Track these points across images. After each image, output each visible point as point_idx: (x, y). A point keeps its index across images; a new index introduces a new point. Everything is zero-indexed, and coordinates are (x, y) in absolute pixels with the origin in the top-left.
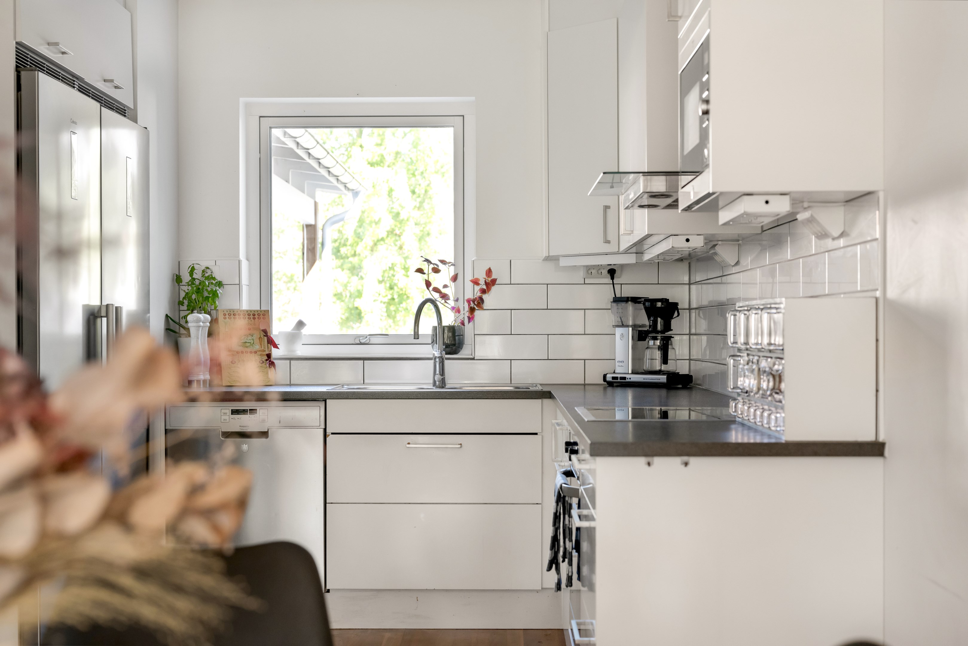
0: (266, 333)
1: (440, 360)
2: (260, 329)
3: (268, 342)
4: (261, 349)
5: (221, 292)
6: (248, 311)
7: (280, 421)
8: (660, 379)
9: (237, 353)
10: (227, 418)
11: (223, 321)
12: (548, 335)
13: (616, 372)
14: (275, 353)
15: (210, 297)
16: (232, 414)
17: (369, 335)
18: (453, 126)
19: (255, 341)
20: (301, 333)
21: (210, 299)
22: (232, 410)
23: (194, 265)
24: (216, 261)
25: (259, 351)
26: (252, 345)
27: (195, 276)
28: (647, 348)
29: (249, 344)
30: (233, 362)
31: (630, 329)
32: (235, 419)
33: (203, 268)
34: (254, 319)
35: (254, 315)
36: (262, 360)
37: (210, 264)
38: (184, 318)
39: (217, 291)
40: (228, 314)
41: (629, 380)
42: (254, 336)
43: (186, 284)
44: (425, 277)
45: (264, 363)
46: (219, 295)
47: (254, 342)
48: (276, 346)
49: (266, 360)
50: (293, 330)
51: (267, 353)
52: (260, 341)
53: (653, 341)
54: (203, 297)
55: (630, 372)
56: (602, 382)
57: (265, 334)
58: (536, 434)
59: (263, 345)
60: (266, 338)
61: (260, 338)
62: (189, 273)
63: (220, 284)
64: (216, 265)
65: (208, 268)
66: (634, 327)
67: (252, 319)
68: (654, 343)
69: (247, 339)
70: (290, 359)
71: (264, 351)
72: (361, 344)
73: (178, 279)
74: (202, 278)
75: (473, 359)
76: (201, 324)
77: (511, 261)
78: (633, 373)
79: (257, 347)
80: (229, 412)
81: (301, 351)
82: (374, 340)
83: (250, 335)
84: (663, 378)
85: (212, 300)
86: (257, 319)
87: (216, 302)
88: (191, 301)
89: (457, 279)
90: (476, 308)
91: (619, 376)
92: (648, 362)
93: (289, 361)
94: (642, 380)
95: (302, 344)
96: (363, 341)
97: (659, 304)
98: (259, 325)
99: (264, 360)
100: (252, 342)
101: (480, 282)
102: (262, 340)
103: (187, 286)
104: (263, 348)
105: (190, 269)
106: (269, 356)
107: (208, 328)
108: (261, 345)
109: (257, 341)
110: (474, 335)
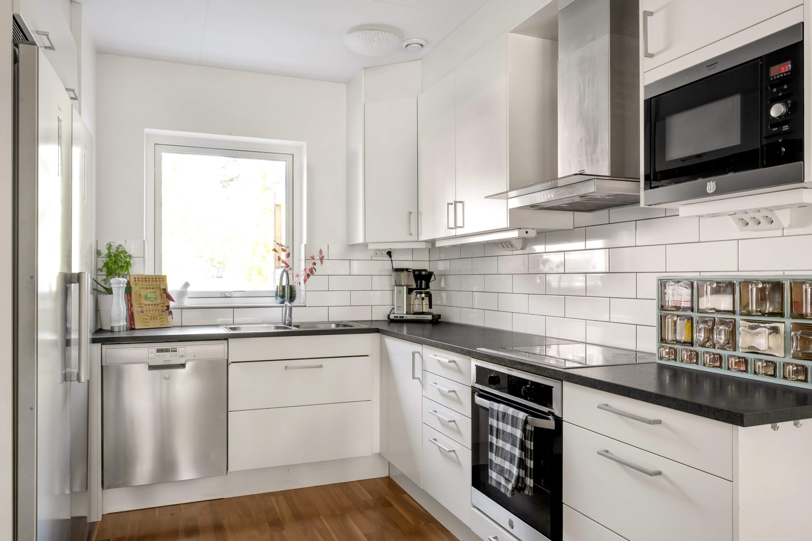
0: (165, 290)
1: (289, 308)
2: (160, 288)
3: (167, 298)
4: (162, 302)
5: (133, 262)
6: (152, 276)
7: (195, 355)
8: (427, 318)
9: (145, 305)
10: (153, 355)
11: (134, 283)
12: (350, 291)
13: (395, 313)
14: (172, 304)
15: (124, 266)
16: (157, 352)
17: (233, 291)
18: (286, 161)
19: (157, 296)
20: (187, 290)
21: (124, 267)
22: (157, 349)
23: (111, 243)
24: (126, 241)
25: (161, 303)
26: (155, 299)
27: (111, 251)
28: (415, 299)
29: (153, 299)
30: (143, 312)
31: (405, 287)
32: (160, 356)
33: (117, 245)
34: (156, 281)
35: (156, 278)
36: (163, 310)
37: (122, 242)
38: (104, 281)
39: (130, 262)
40: (138, 278)
41: (406, 318)
42: (156, 293)
43: (105, 256)
44: (277, 254)
45: (165, 312)
46: (132, 264)
47: (157, 298)
48: (172, 300)
49: (166, 310)
50: (182, 288)
51: (167, 305)
52: (161, 296)
53: (419, 295)
54: (118, 266)
55: (405, 313)
56: (387, 319)
57: (164, 292)
58: (367, 356)
59: (163, 299)
60: (165, 294)
61: (161, 294)
62: (107, 248)
63: (130, 256)
64: (126, 243)
65: (120, 245)
66: (407, 286)
67: (154, 281)
68: (420, 296)
69: (151, 295)
70: (182, 309)
71: (164, 303)
72: (226, 297)
73: (98, 253)
74: (116, 252)
75: (305, 306)
76: (122, 285)
77: (328, 245)
78: (407, 314)
79: (159, 301)
80: (154, 351)
81: (187, 302)
82: (235, 295)
83: (153, 292)
84: (430, 317)
85: (126, 268)
86: (158, 282)
87: (129, 269)
88: (109, 269)
89: (289, 256)
90: (311, 274)
91: (399, 315)
92: (417, 307)
93: (181, 310)
94: (415, 318)
95: (188, 298)
96: (228, 296)
97: (424, 273)
98: (160, 285)
99: (164, 310)
100: (155, 297)
101: (315, 258)
102: (162, 296)
103: (106, 258)
104: (163, 302)
105: (108, 246)
106: (168, 307)
107: (125, 288)
108: (162, 299)
109: (159, 297)
110: (306, 291)
